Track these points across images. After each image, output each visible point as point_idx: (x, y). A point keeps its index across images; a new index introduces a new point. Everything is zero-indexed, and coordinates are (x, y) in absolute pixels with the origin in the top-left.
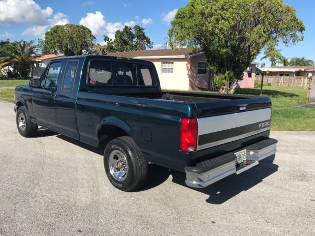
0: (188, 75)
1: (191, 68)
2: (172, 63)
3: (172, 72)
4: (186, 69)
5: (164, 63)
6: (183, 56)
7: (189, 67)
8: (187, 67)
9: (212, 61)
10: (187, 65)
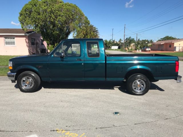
0: (27, 46)
1: (28, 42)
2: (14, 38)
3: (14, 44)
4: (25, 42)
5: (6, 38)
6: (23, 34)
7: (27, 41)
8: (26, 41)
9: (47, 37)
10: (26, 40)
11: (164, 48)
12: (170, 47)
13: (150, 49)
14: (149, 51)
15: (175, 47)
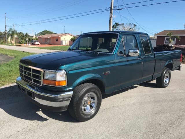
11: (51, 41)
12: (57, 41)
13: (39, 42)
14: (38, 45)
15: (62, 41)
